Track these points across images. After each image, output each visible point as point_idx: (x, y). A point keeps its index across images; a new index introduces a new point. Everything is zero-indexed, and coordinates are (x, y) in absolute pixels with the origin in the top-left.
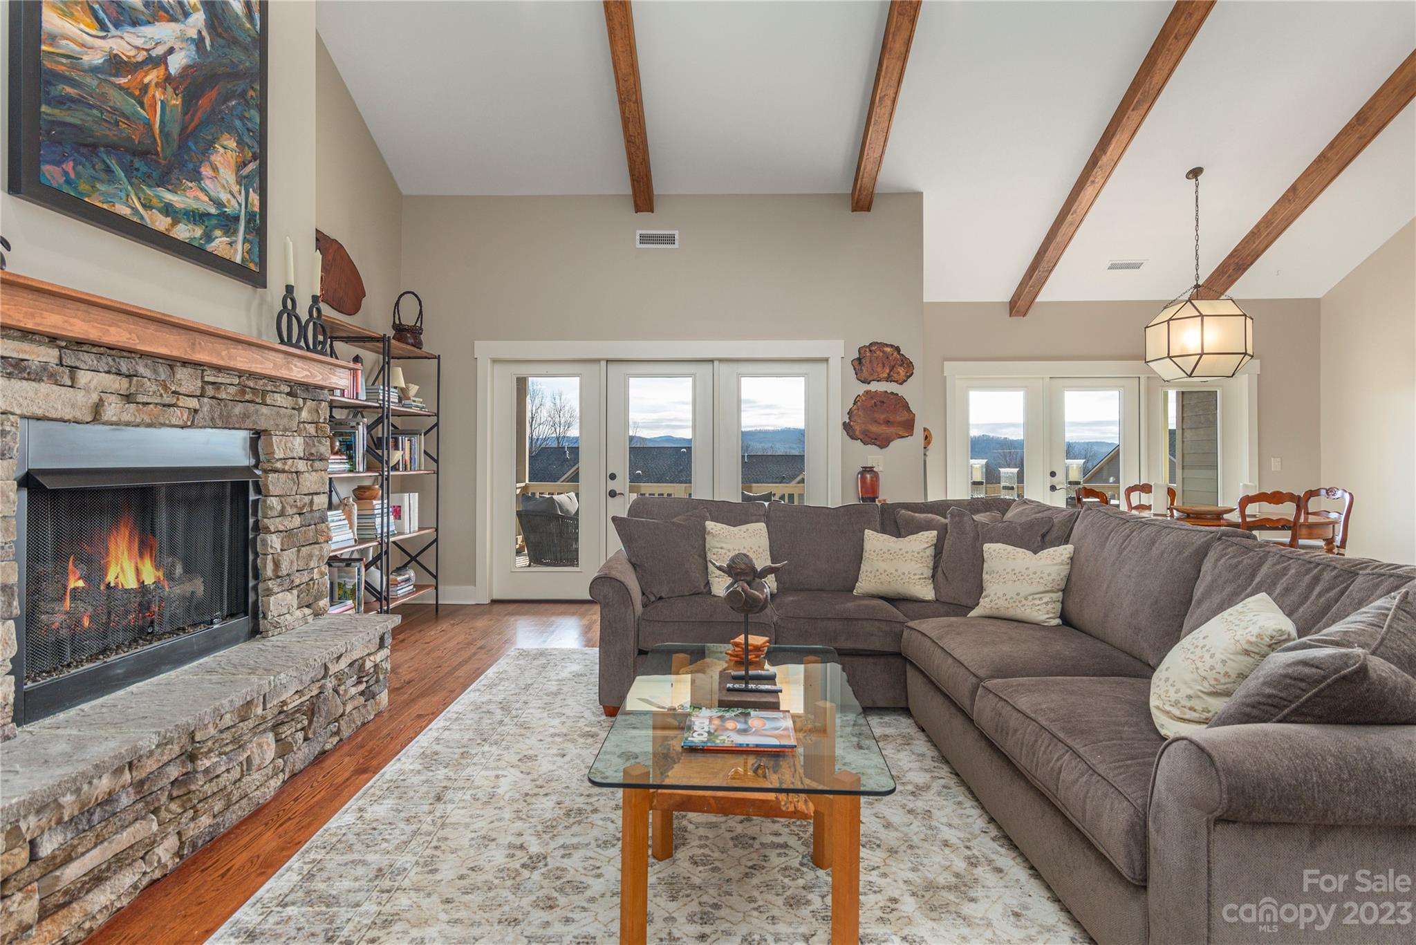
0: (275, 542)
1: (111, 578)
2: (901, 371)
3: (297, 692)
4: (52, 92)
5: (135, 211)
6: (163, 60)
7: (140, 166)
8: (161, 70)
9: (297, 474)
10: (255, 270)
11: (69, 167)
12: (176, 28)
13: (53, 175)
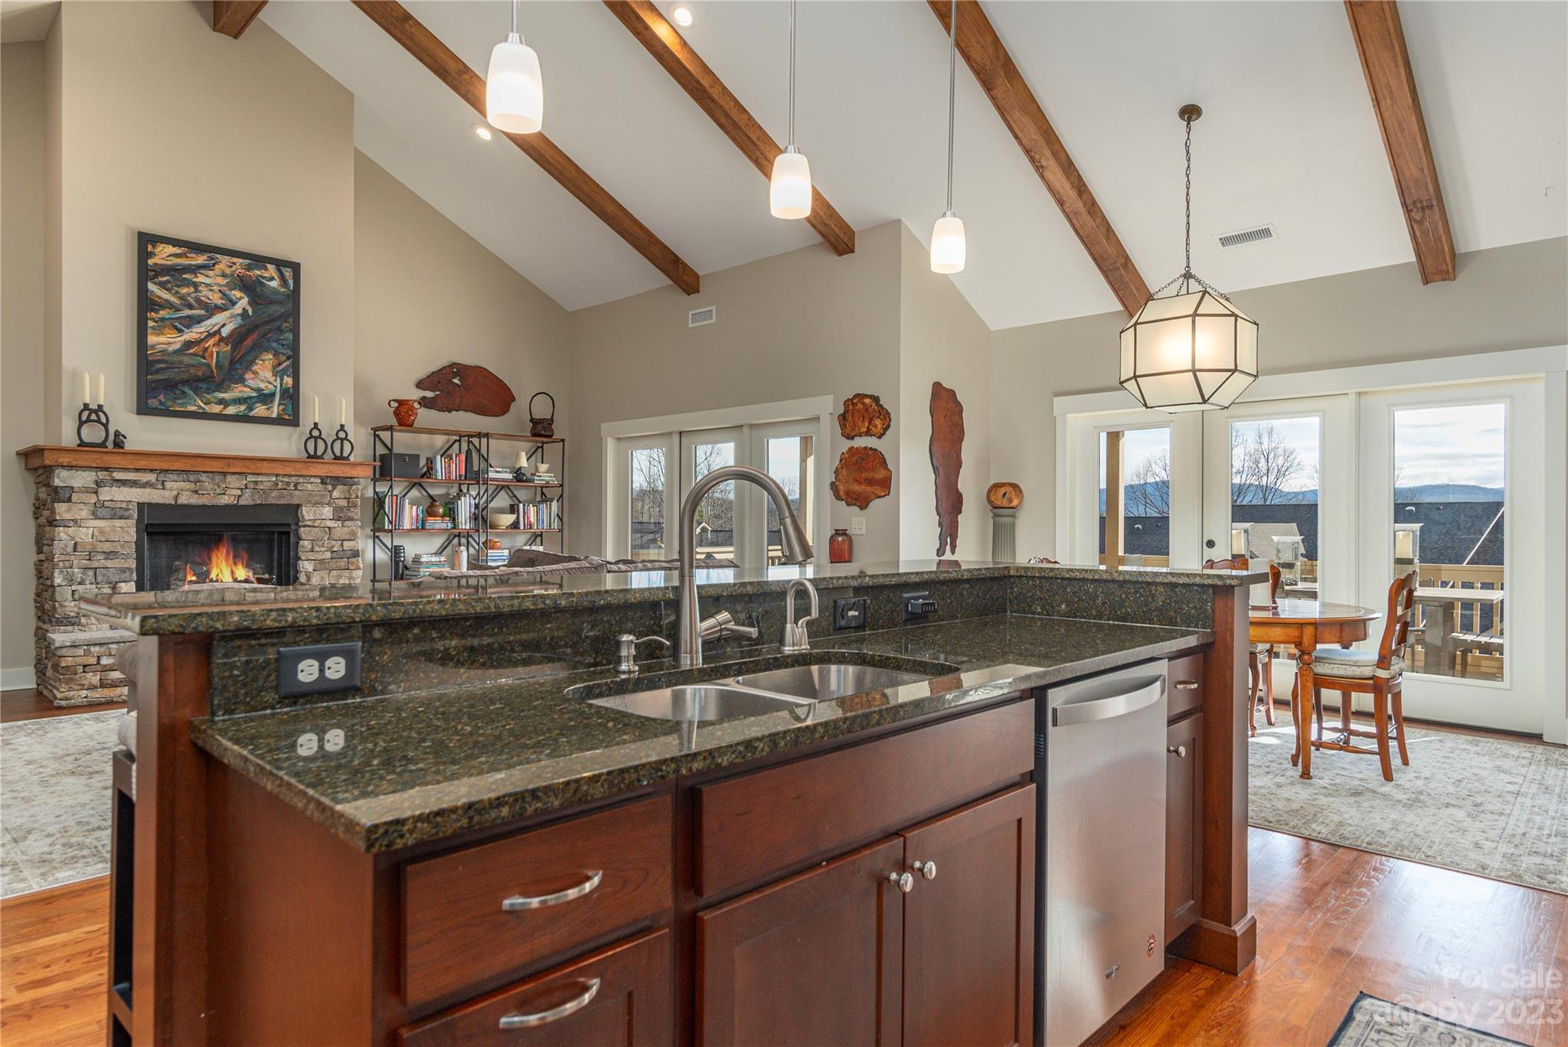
0: (306, 566)
1: (213, 575)
2: (878, 422)
4: (153, 369)
5: (200, 407)
6: (219, 332)
7: (203, 385)
8: (217, 337)
9: (329, 528)
10: (290, 418)
11: (161, 397)
12: (227, 313)
13: (153, 403)
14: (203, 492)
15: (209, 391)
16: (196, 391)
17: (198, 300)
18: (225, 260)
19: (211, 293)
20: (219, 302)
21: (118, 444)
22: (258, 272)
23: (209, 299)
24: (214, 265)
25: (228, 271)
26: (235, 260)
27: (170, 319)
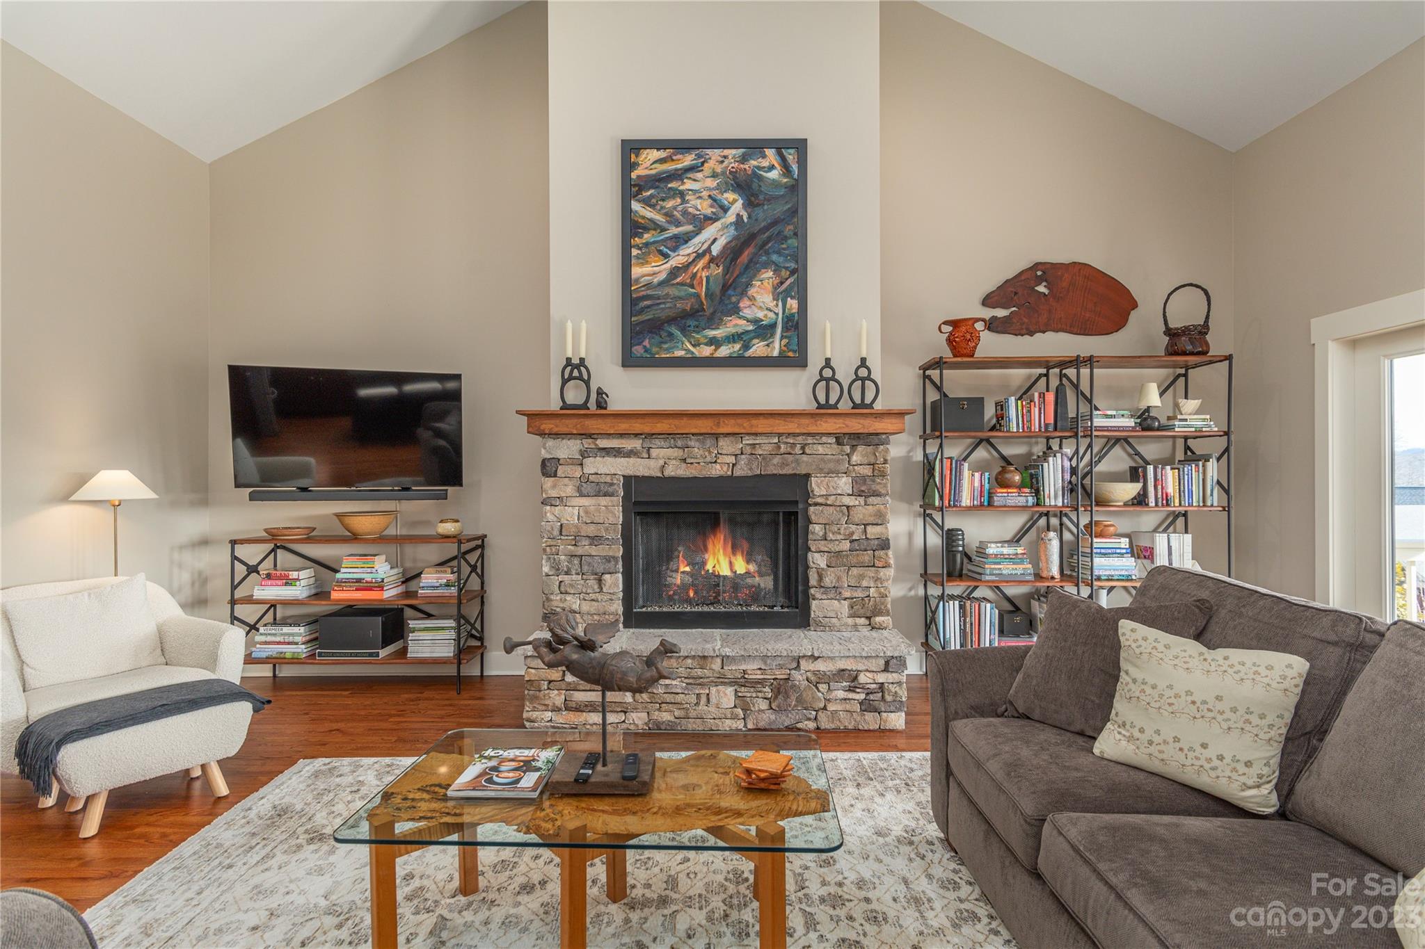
0: (817, 560)
1: (709, 567)
3: (760, 669)
4: (637, 308)
5: (688, 351)
6: (708, 250)
7: (692, 323)
8: (707, 257)
9: (848, 507)
10: (795, 358)
11: (646, 343)
12: (718, 225)
13: (638, 350)
14: (692, 461)
15: (698, 329)
16: (684, 330)
17: (685, 213)
18: (714, 154)
19: (699, 201)
20: (708, 211)
21: (601, 405)
22: (754, 163)
23: (698, 210)
24: (703, 164)
25: (719, 169)
26: (726, 152)
27: (654, 242)
